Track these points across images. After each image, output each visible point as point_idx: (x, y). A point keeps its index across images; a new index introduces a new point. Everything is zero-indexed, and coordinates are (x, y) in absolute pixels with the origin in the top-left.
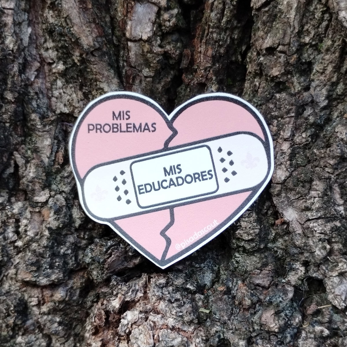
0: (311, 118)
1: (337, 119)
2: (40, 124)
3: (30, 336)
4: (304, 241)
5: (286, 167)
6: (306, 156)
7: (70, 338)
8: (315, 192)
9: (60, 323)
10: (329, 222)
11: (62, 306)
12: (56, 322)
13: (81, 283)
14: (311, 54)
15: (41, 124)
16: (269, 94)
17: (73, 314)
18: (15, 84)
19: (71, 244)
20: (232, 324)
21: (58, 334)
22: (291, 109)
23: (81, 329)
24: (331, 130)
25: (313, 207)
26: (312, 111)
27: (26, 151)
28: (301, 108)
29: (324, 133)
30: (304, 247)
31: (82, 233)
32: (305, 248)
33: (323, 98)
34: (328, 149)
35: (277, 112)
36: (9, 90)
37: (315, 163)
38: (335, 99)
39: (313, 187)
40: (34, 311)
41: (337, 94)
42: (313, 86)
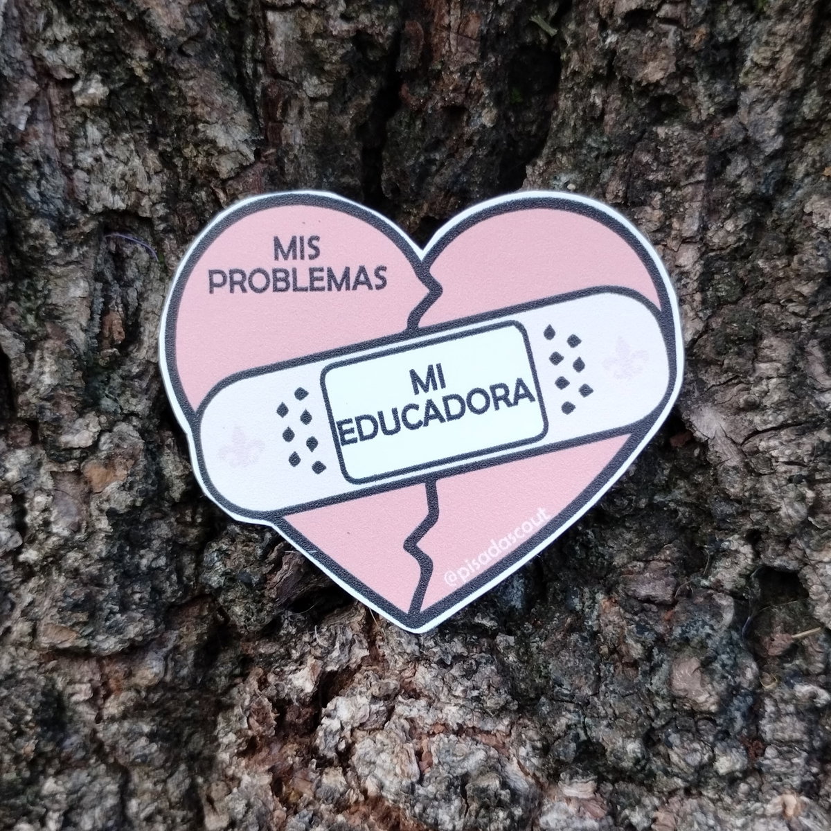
0: (744, 181)
2: (56, 244)
4: (749, 484)
5: (692, 308)
6: (737, 278)
22: (696, 165)
25: (767, 402)
26: (745, 166)
27: (24, 317)
28: (719, 159)
30: (750, 498)
32: (753, 501)
33: (773, 131)
35: (662, 173)
37: (760, 294)
41: (804, 119)
42: (744, 103)
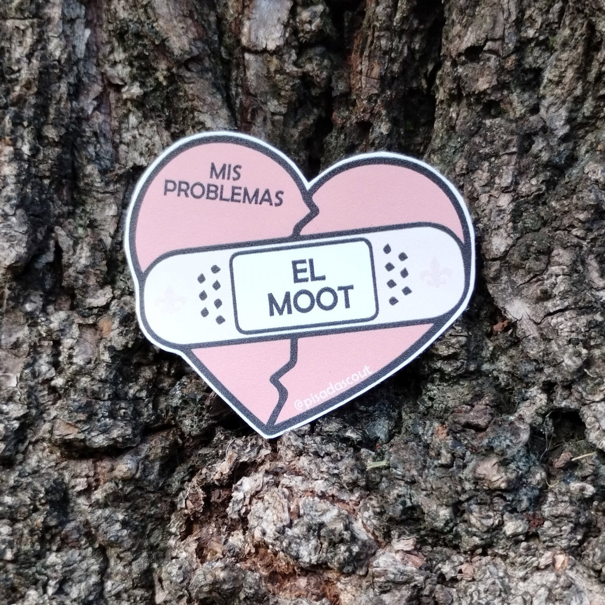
0: (543, 154)
1: (587, 156)
2: (100, 180)
3: (70, 552)
4: (542, 347)
5: (506, 232)
6: (539, 216)
7: (141, 554)
8: (557, 267)
9: (125, 524)
10: (583, 314)
11: (128, 489)
12: (117, 521)
13: (164, 448)
14: (538, 58)
15: (102, 181)
16: (474, 124)
17: (147, 507)
18: (61, 113)
19: (146, 381)
20: (425, 481)
21: (121, 542)
22: (510, 141)
23: (160, 538)
24: (578, 173)
25: (556, 291)
26: (544, 144)
27: (76, 228)
28: (528, 138)
29: (567, 180)
30: (544, 356)
31: (166, 364)
32: (545, 358)
33: (562, 122)
34: (575, 197)
35: (488, 148)
36: (52, 124)
37: (554, 224)
38: (582, 125)
39: (552, 260)
40: (79, 504)
41: (584, 117)
42: (544, 106)
